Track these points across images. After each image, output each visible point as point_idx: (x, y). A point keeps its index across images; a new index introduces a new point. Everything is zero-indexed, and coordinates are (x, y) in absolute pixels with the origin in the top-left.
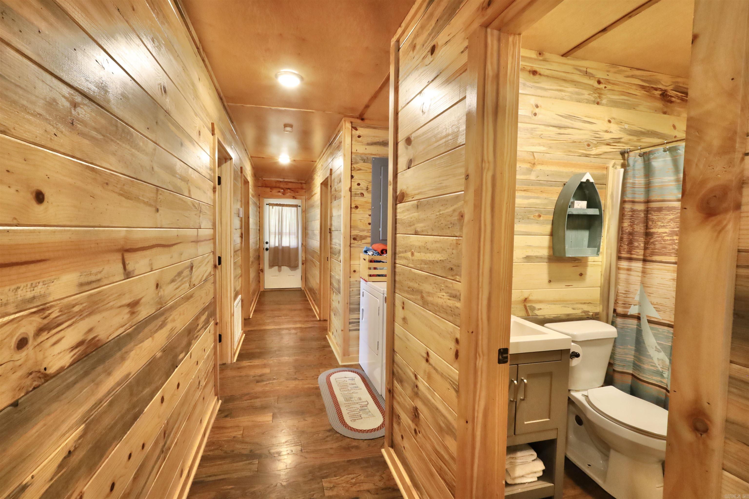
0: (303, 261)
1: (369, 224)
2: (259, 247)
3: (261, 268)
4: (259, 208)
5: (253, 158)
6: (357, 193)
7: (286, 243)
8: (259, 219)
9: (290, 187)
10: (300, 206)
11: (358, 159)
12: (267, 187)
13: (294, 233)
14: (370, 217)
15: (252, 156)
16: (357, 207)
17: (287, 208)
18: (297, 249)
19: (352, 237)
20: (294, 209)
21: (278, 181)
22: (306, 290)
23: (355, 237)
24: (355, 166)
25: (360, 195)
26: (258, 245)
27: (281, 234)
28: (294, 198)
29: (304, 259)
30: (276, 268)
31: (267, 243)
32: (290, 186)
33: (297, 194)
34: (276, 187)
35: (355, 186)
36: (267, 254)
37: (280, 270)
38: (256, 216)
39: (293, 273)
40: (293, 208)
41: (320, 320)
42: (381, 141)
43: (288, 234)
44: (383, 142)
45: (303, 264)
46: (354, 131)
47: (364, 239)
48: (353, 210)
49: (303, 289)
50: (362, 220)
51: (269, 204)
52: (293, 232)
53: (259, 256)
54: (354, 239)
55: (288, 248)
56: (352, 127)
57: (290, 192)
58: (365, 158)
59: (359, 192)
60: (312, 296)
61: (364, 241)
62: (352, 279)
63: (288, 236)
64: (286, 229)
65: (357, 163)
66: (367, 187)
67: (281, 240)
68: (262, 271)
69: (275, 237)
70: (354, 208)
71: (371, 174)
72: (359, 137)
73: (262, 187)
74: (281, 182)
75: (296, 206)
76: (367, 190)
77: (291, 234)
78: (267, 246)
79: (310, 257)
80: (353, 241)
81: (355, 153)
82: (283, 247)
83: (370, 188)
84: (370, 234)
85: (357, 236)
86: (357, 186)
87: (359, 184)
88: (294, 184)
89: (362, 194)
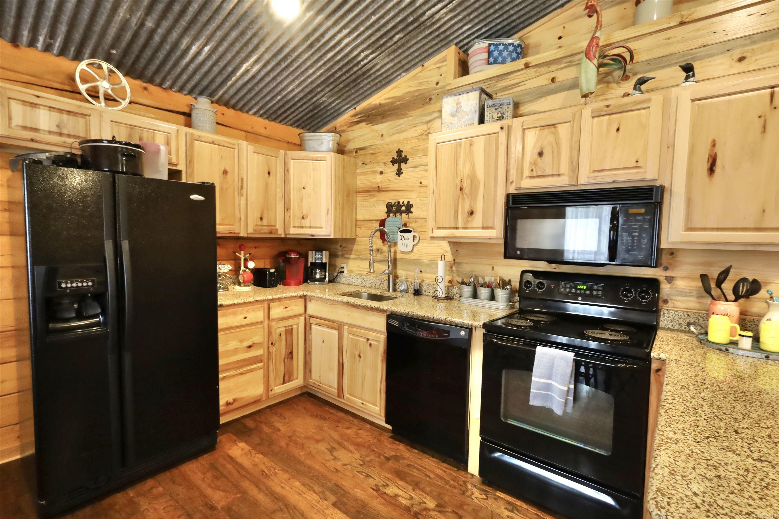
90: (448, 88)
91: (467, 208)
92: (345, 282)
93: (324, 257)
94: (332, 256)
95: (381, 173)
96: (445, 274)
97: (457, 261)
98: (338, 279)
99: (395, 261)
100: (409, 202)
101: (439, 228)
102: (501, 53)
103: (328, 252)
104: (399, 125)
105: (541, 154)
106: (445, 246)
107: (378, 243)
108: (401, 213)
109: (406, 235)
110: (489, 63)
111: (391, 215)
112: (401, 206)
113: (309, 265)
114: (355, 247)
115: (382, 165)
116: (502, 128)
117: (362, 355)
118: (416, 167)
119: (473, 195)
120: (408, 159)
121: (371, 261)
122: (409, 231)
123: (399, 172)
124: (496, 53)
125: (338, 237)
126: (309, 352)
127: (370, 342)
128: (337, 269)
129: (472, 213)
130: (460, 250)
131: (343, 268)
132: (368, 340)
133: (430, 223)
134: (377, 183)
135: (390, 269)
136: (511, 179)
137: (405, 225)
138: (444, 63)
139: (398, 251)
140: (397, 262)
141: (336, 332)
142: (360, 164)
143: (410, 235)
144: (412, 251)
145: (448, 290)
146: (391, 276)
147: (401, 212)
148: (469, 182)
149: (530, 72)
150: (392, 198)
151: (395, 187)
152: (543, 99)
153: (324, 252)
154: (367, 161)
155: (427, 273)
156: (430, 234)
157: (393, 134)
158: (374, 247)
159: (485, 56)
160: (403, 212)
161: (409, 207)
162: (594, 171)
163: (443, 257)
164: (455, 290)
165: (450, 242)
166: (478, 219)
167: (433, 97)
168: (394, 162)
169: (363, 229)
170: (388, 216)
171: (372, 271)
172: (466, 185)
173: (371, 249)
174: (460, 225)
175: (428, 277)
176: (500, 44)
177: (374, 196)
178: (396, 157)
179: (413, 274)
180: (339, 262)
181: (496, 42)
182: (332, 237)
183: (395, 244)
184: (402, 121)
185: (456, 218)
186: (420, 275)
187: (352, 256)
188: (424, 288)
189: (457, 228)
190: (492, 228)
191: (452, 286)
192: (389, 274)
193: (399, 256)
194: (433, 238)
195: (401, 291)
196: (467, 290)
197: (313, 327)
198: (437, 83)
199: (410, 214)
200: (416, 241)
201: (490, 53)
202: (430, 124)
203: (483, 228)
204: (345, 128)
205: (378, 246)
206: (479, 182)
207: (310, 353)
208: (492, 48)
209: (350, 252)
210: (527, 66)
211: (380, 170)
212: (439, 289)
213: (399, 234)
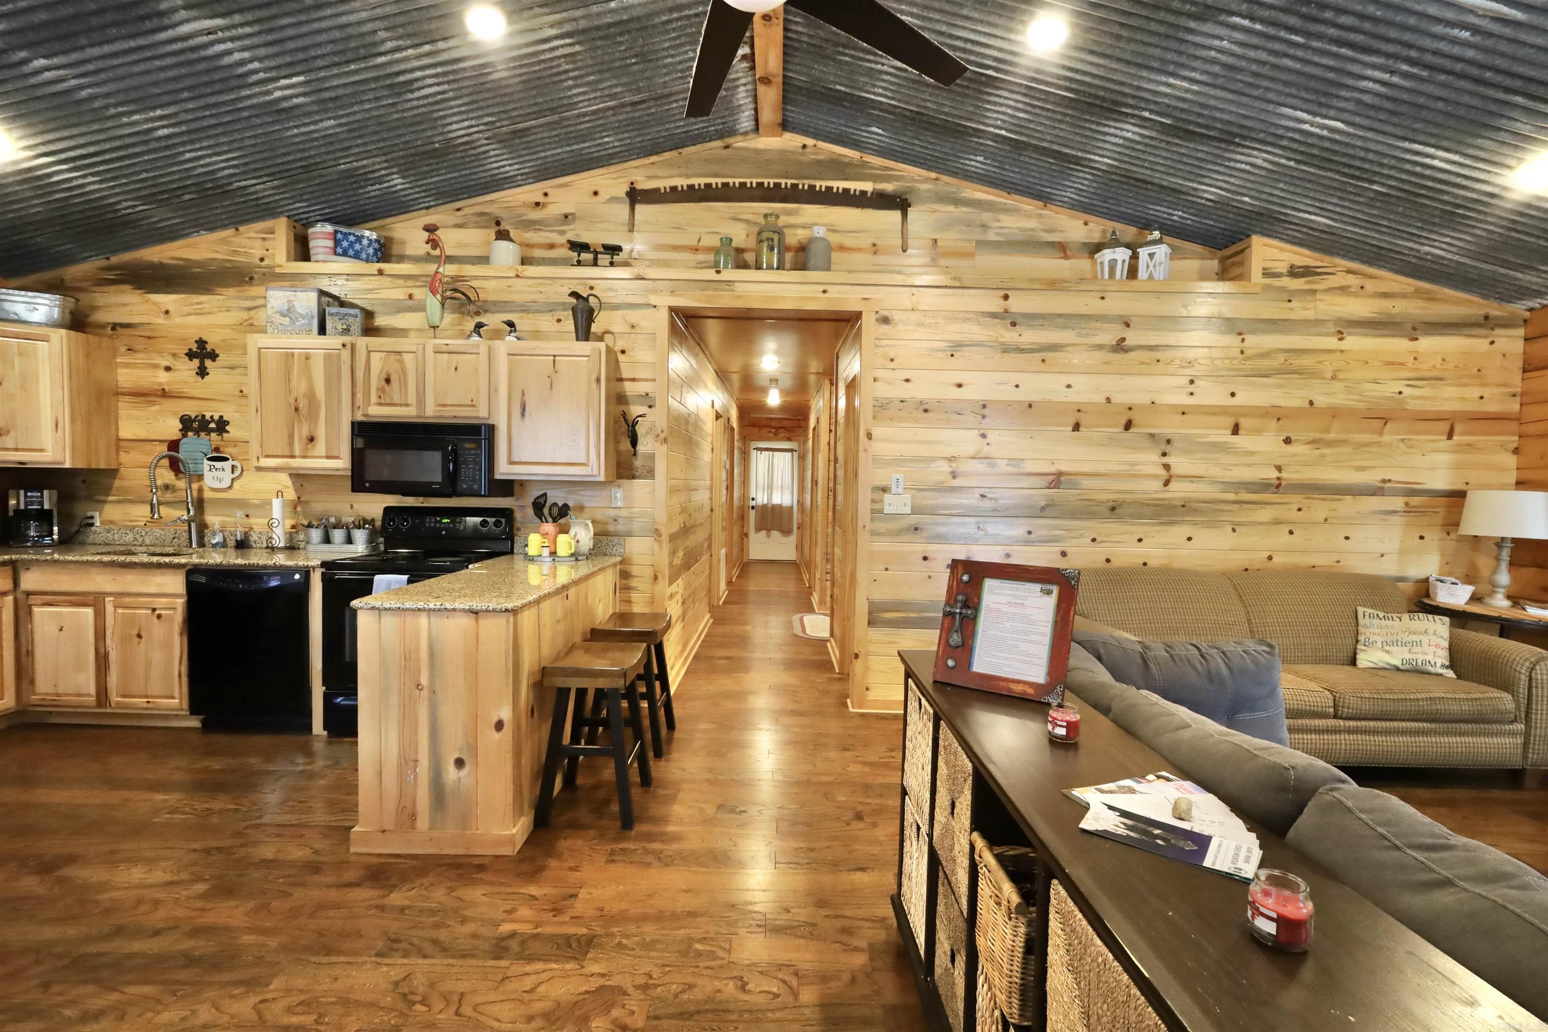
0: (798, 524)
2: (744, 504)
3: (745, 532)
4: (746, 454)
7: (776, 500)
8: (745, 470)
9: (784, 425)
10: (795, 451)
12: (754, 426)
13: (789, 487)
17: (780, 453)
18: (791, 508)
20: (789, 455)
21: (768, 418)
22: (800, 563)
26: (743, 502)
27: (770, 487)
28: (789, 439)
29: (800, 522)
30: (764, 532)
31: (753, 499)
32: (784, 423)
33: (791, 435)
34: (766, 426)
36: (752, 513)
37: (768, 536)
38: (741, 465)
39: (785, 539)
40: (787, 454)
43: (780, 488)
45: (798, 529)
49: (797, 561)
51: (757, 449)
52: (787, 485)
53: (744, 515)
55: (781, 507)
57: (784, 433)
63: (780, 491)
64: (777, 481)
67: (770, 496)
68: (746, 535)
69: (764, 491)
73: (748, 425)
74: (772, 419)
75: (791, 451)
77: (784, 487)
78: (753, 503)
82: (773, 506)
88: (789, 422)
90: (278, 270)
91: (305, 433)
92: (96, 541)
93: (48, 500)
94: (66, 498)
95: (168, 369)
96: (284, 518)
97: (303, 499)
98: (80, 538)
99: (200, 504)
100: (221, 417)
101: (267, 456)
102: (351, 245)
103: (55, 492)
104: (201, 303)
105: (388, 381)
106: (284, 479)
107: (166, 476)
108: (209, 434)
109: (218, 464)
110: (335, 253)
111: (190, 434)
112: (210, 422)
113: (11, 513)
114: (117, 483)
115: (170, 358)
116: (344, 345)
117: (143, 634)
118: (232, 368)
119: (313, 417)
120: (217, 356)
121: (155, 501)
122: (226, 459)
123: (202, 372)
124: (345, 244)
125: (80, 465)
126: (28, 652)
127: (157, 612)
128: (78, 521)
129: (312, 439)
130: (305, 485)
131: (92, 517)
132: (154, 610)
133: (254, 448)
134: (161, 384)
135: (192, 513)
136: (358, 404)
137: (217, 450)
138: (271, 236)
139: (206, 488)
140: (205, 505)
141: (89, 611)
142: (123, 349)
143: (227, 465)
144: (230, 487)
145: (290, 537)
146: (193, 525)
147: (209, 431)
148: (306, 402)
149: (385, 281)
150: (192, 409)
151: (196, 393)
152: (401, 315)
153: (46, 492)
154: (138, 347)
155: (256, 517)
156: (255, 464)
157: (189, 314)
158: (159, 483)
159: (331, 243)
160: (212, 430)
161: (222, 426)
162: (439, 405)
163: (279, 493)
164: (301, 537)
165: (290, 475)
166: (320, 447)
167: (256, 276)
168: (191, 355)
169: (132, 453)
170: (185, 436)
171: (156, 516)
172: (302, 405)
173: (153, 485)
174: (297, 452)
175: (258, 523)
176: (350, 234)
177: (154, 403)
178: (195, 349)
179: (232, 520)
180: (82, 509)
181: (344, 230)
182: (67, 465)
183: (200, 477)
184: (203, 298)
185: (291, 444)
186: (246, 520)
187: (111, 498)
188: (254, 537)
189: (293, 457)
190: (338, 458)
191: (297, 532)
192: (189, 522)
193: (207, 494)
194: (259, 469)
195: (214, 546)
196: (316, 535)
197: (36, 609)
198: (262, 260)
199: (225, 435)
200: (237, 473)
201: (337, 243)
202: (252, 313)
203: (328, 457)
204: (84, 284)
205: (167, 481)
206: (319, 403)
207: (30, 653)
208: (339, 236)
209: (108, 491)
210: (381, 272)
211: (166, 363)
212: (274, 536)
213: (206, 462)
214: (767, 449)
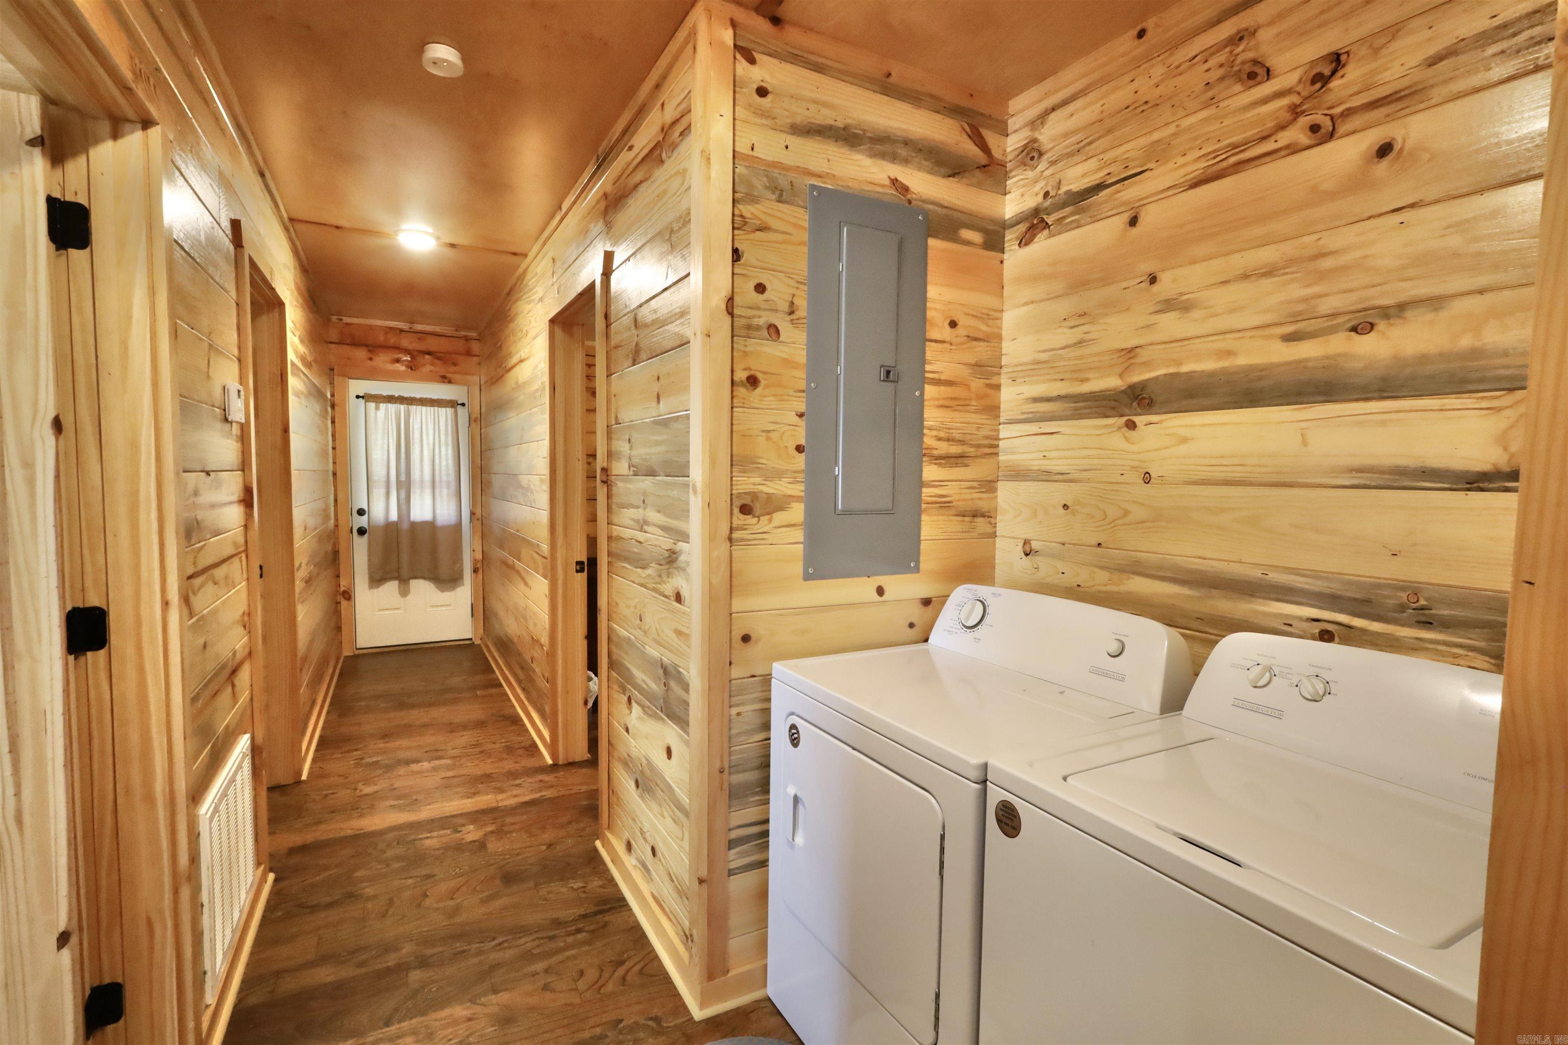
0: (475, 561)
1: (799, 449)
2: (336, 526)
3: (342, 589)
4: (333, 406)
5: (298, 226)
6: (756, 321)
7: (421, 511)
8: (334, 440)
9: (433, 348)
10: (463, 405)
11: (759, 183)
12: (356, 343)
13: (448, 482)
14: (802, 423)
15: (296, 215)
16: (753, 381)
17: (424, 408)
18: (458, 526)
19: (738, 503)
20: (445, 413)
21: (391, 329)
22: (487, 647)
23: (747, 501)
24: (746, 209)
25: (765, 333)
26: (332, 521)
27: (405, 486)
28: (445, 379)
29: (479, 556)
30: (392, 587)
31: (361, 512)
32: (432, 344)
33: (452, 369)
34: (386, 347)
35: (746, 294)
36: (360, 546)
37: (404, 592)
38: (323, 432)
39: (447, 596)
40: (442, 411)
41: (555, 767)
42: (840, 124)
43: (428, 484)
44: (845, 128)
45: (475, 571)
46: (742, 65)
47: (781, 509)
48: (741, 391)
49: (478, 642)
50: (774, 436)
51: (365, 397)
52: (444, 478)
53: (336, 553)
54: (746, 510)
55: (431, 526)
56: (735, 45)
57: (433, 364)
58: (783, 182)
59: (761, 321)
60: (515, 675)
61: (780, 517)
62: (736, 672)
63: (428, 492)
64: (421, 470)
65: (752, 199)
66: (792, 303)
67: (405, 504)
68: (348, 595)
69: (388, 494)
70: (742, 384)
71: (805, 249)
72: (762, 92)
73: (340, 343)
74: (401, 331)
75: (453, 404)
76: (792, 313)
77: (437, 484)
78: (363, 521)
79: (498, 553)
80: (739, 519)
81: (746, 157)
82: (414, 525)
83: (802, 303)
84: (802, 487)
85: (754, 496)
86: (754, 294)
87: (760, 288)
88: (443, 340)
89: (774, 331)
214: (391, 399)
